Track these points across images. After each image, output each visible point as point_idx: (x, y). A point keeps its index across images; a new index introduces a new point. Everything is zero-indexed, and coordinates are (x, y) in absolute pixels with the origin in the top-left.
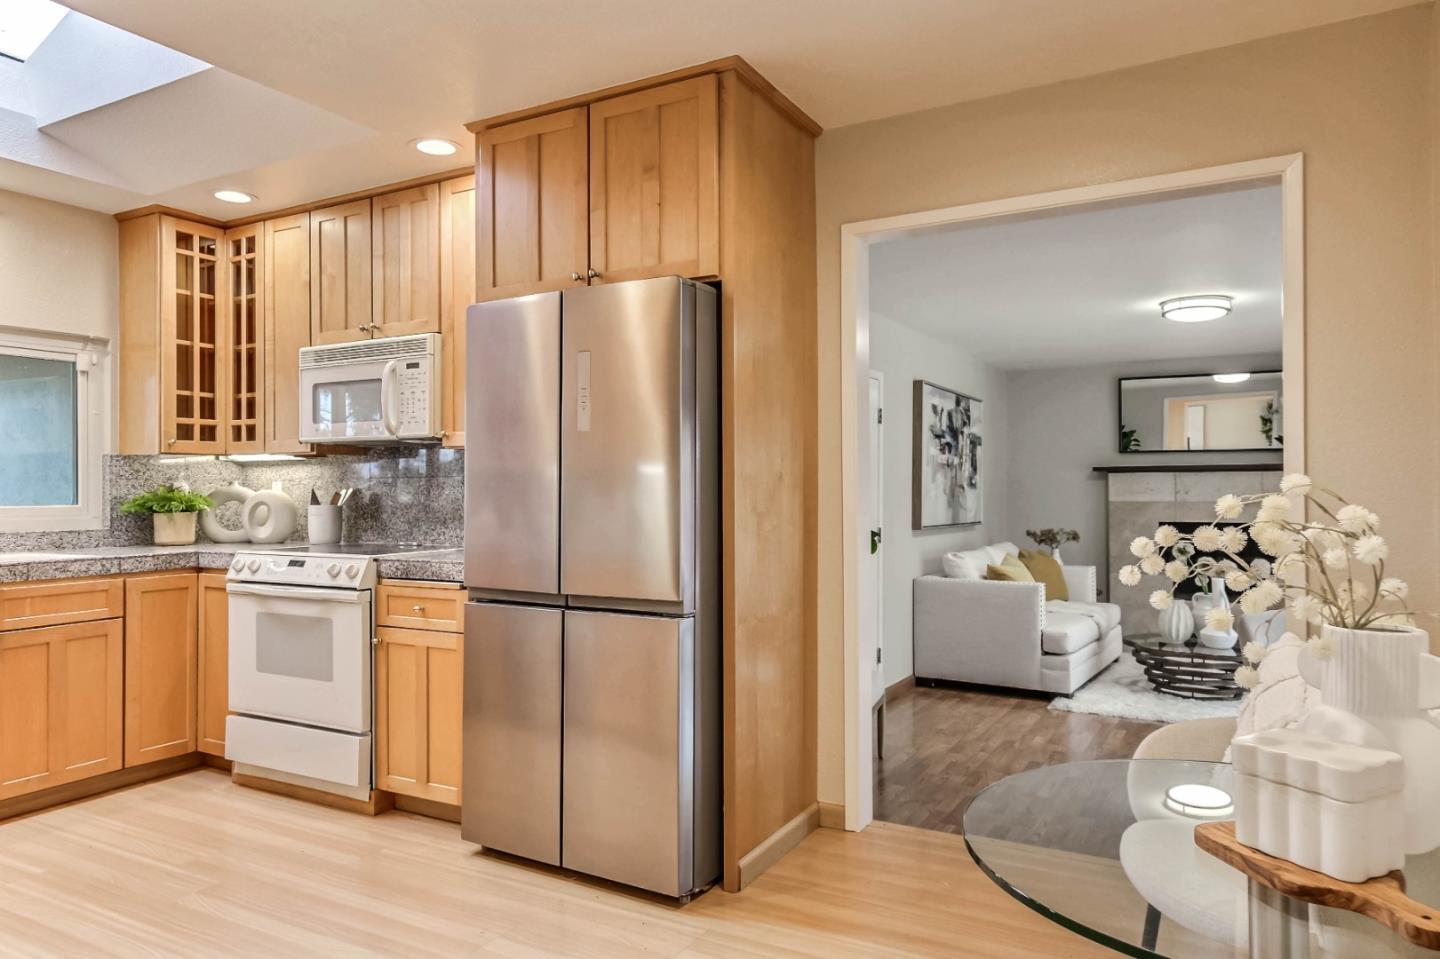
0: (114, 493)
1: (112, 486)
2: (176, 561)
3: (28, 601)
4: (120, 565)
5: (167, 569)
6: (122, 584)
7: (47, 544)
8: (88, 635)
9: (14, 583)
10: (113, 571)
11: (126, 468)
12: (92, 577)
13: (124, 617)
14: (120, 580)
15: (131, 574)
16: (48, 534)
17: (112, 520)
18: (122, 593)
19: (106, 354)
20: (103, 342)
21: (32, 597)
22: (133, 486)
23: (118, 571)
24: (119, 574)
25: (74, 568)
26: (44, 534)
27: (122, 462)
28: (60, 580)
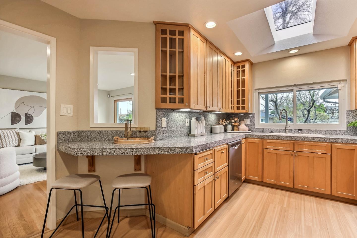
0: (348, 121)
1: (347, 119)
2: (350, 141)
3: (304, 145)
4: (330, 140)
5: (346, 143)
6: (330, 145)
7: (327, 133)
8: (320, 157)
9: (301, 141)
10: (327, 141)
11: (352, 114)
12: (321, 142)
13: (331, 154)
14: (330, 144)
15: (333, 143)
16: (328, 131)
17: (347, 128)
18: (330, 148)
19: (346, 83)
20: (346, 80)
21: (305, 145)
22: (355, 119)
23: (329, 142)
24: (330, 142)
25: (316, 139)
26: (327, 130)
27: (351, 112)
28: (312, 142)
